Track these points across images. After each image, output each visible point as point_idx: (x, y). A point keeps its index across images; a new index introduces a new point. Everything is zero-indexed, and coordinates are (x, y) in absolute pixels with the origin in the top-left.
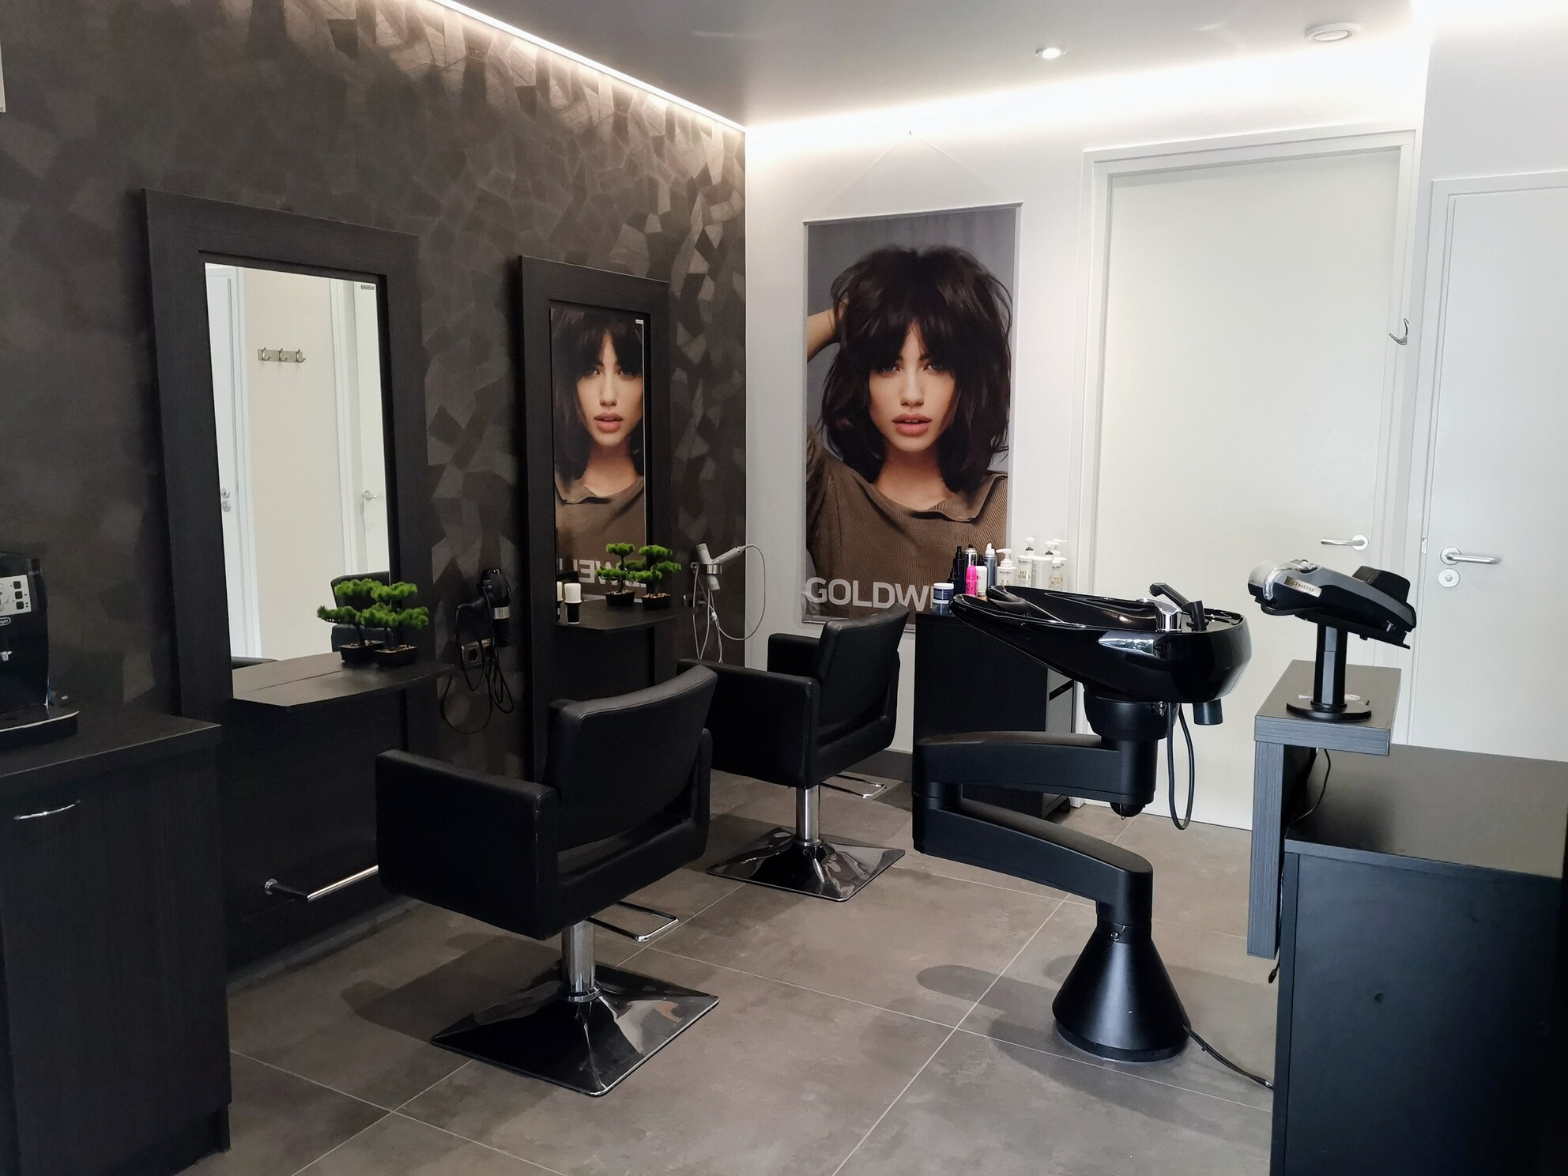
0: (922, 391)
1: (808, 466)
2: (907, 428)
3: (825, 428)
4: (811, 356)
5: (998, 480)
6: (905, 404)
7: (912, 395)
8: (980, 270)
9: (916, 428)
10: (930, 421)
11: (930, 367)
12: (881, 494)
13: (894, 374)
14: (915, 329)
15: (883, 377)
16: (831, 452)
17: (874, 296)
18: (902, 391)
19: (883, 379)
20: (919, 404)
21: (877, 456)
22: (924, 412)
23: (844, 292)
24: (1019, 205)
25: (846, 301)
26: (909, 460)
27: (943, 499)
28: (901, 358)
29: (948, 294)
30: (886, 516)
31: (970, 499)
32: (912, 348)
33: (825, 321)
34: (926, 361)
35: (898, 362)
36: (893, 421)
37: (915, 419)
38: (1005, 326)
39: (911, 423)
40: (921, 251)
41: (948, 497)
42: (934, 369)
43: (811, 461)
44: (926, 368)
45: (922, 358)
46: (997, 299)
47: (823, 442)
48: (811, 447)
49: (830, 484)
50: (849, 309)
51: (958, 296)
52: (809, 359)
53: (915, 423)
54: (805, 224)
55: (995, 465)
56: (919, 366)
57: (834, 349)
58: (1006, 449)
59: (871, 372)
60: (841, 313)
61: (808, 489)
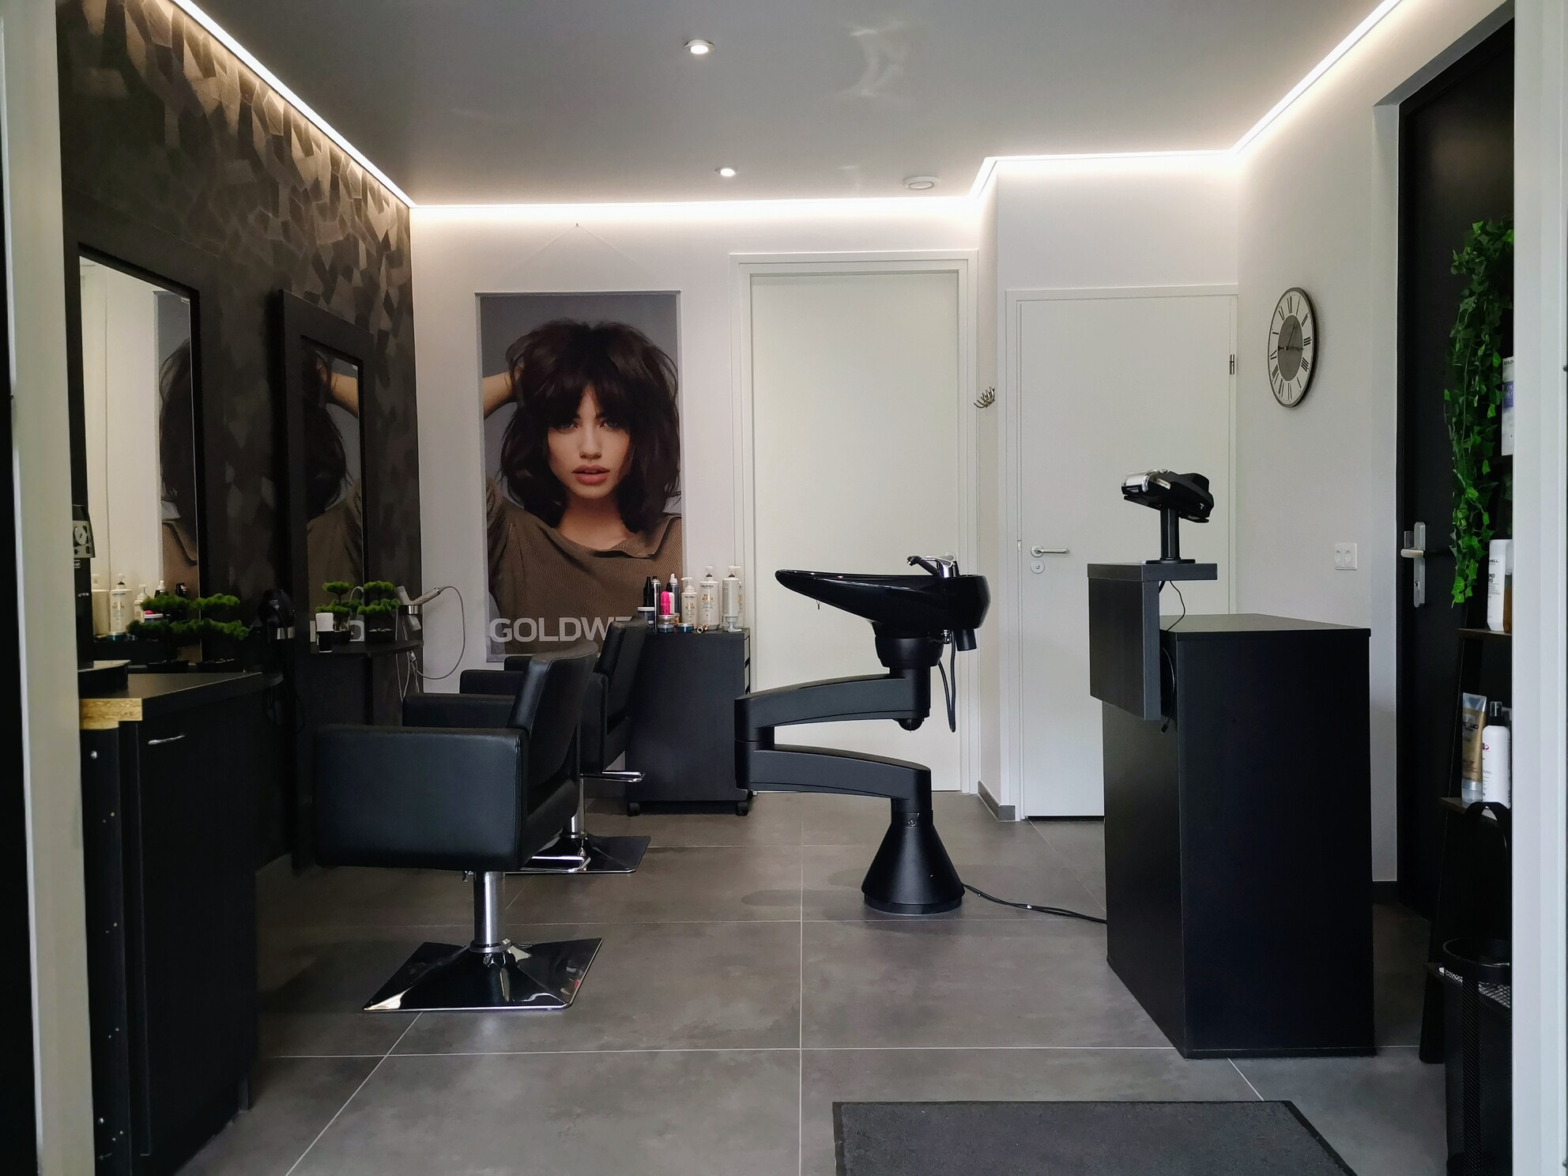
0: (600, 445)
1: (489, 514)
2: (587, 477)
3: (505, 479)
4: (489, 413)
5: (673, 520)
6: (584, 456)
7: (590, 448)
8: (648, 343)
9: (596, 477)
10: (608, 471)
11: (605, 424)
12: (565, 538)
13: (571, 431)
14: (590, 393)
15: (560, 432)
16: (512, 501)
17: (548, 361)
18: (580, 446)
19: (562, 435)
20: (597, 456)
21: (558, 504)
22: (602, 463)
23: (520, 356)
24: (679, 292)
25: (521, 365)
26: (588, 504)
27: (625, 539)
28: (578, 417)
29: (619, 362)
30: (569, 556)
31: (648, 540)
32: (588, 408)
33: (501, 383)
34: (602, 420)
35: (575, 420)
36: (574, 472)
37: (594, 470)
38: (672, 392)
39: (591, 473)
40: (592, 326)
41: (628, 537)
42: (610, 426)
43: (491, 510)
44: (602, 425)
45: (598, 417)
46: (664, 368)
47: (503, 492)
48: (491, 496)
49: (512, 530)
50: (525, 373)
51: (628, 364)
52: (486, 417)
53: (595, 474)
54: (477, 294)
55: (670, 508)
56: (596, 424)
57: (511, 409)
58: (678, 494)
59: (550, 428)
60: (517, 376)
61: (489, 536)
